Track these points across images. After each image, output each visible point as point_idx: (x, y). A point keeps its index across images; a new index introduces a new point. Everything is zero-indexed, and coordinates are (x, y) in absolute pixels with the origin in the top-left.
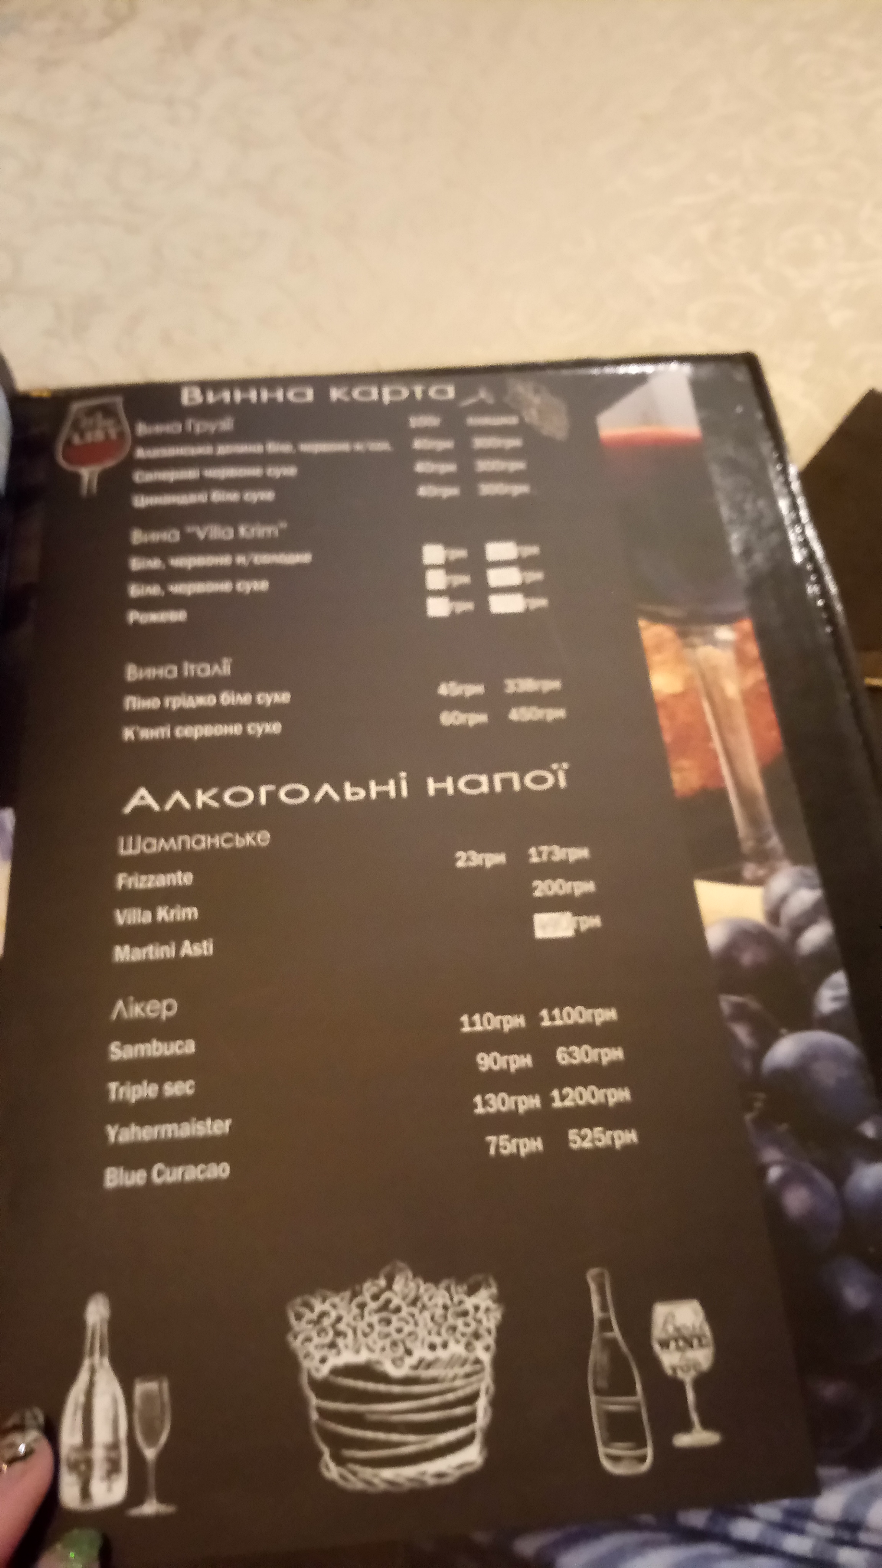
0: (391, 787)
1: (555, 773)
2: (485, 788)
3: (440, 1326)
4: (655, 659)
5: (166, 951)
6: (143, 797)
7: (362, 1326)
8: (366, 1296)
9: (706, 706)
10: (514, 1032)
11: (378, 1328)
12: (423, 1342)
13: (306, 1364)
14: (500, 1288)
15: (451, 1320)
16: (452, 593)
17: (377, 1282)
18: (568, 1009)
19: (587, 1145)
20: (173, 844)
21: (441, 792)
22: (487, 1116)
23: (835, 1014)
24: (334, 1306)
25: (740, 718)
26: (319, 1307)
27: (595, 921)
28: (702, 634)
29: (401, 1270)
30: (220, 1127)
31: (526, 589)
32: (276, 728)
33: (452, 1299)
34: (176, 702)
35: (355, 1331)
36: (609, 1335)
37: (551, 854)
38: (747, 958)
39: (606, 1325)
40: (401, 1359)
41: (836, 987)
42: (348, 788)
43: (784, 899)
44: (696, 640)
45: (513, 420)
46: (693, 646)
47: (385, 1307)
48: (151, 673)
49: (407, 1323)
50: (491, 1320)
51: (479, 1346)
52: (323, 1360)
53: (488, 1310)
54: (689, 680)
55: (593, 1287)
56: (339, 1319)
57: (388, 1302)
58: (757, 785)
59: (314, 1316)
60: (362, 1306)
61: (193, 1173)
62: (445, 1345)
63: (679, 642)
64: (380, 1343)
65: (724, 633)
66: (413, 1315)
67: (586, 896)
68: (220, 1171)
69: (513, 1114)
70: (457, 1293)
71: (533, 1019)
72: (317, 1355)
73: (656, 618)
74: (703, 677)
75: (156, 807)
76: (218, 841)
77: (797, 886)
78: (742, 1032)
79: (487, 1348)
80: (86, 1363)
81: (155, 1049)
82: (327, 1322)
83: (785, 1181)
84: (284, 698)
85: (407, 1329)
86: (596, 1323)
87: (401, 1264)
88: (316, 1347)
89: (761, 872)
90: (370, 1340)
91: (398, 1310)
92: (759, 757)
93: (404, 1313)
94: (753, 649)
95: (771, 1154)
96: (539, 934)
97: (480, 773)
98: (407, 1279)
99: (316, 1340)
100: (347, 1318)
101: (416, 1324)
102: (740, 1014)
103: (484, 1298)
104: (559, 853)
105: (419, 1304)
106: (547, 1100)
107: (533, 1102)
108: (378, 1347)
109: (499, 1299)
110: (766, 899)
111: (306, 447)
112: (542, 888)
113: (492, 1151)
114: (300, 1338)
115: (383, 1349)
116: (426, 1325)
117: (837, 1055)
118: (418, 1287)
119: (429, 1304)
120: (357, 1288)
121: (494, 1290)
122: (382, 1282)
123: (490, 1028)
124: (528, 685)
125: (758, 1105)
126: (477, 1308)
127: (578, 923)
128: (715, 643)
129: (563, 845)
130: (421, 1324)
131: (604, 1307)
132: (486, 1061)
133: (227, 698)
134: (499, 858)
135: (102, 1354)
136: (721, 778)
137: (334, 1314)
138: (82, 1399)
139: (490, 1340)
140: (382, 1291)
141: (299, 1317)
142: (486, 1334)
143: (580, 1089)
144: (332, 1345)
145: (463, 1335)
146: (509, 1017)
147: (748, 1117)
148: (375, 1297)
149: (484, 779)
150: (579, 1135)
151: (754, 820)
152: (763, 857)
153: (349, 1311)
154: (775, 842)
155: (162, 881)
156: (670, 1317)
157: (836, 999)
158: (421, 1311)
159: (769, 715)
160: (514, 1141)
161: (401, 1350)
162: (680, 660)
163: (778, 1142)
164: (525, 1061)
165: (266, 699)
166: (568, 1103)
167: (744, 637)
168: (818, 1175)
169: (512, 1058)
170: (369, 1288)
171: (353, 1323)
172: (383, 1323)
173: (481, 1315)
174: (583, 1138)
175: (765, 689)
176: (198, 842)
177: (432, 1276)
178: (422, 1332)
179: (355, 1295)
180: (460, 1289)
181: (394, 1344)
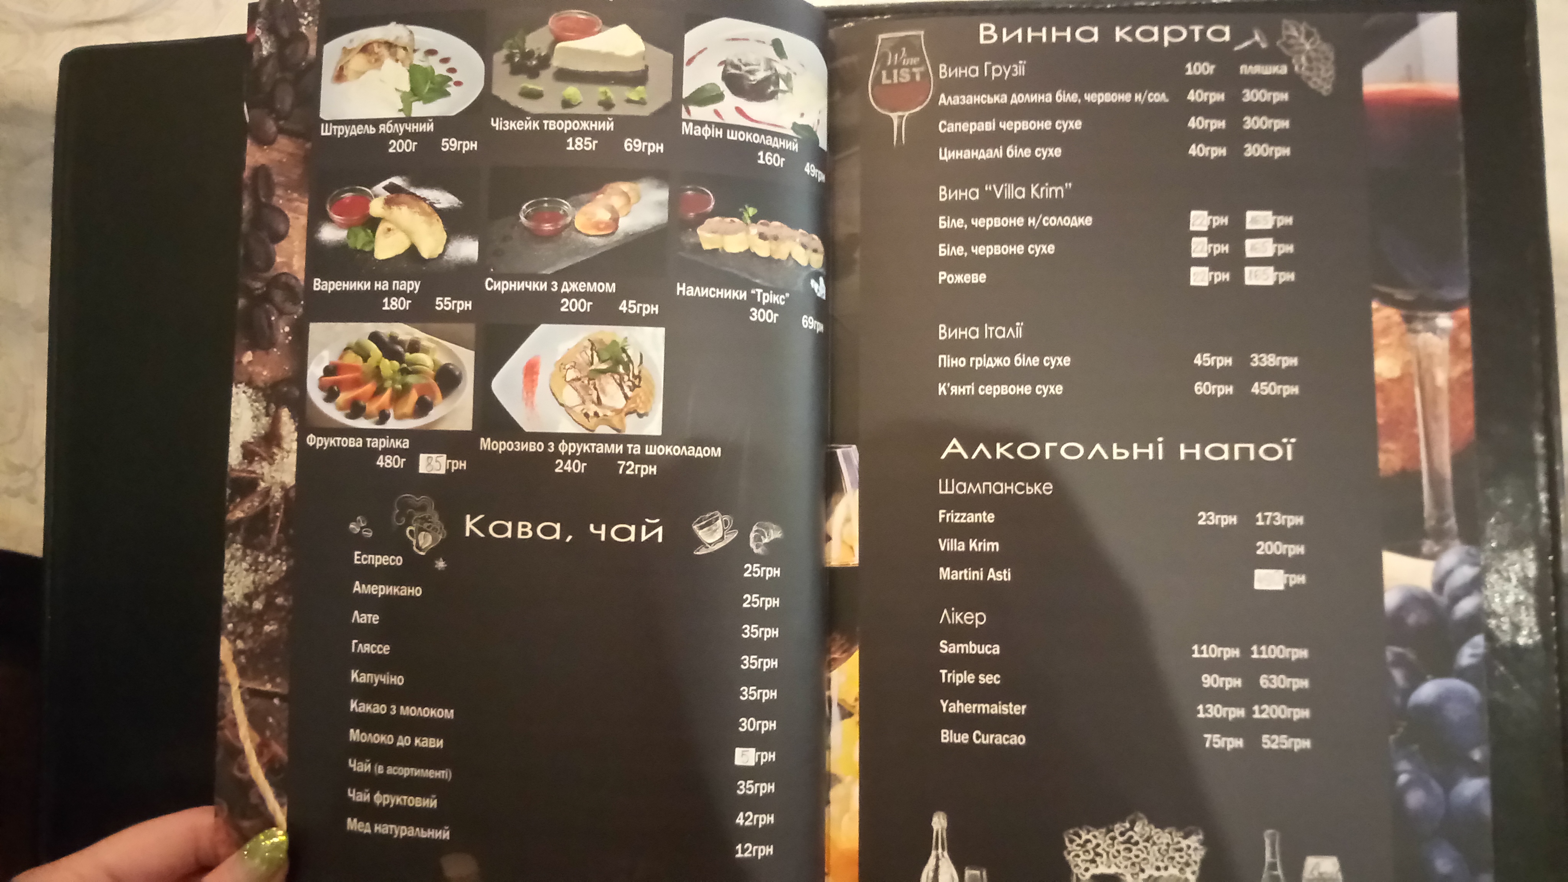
0: (1150, 450)
1: (1284, 446)
2: (1226, 457)
3: (1164, 856)
4: (1380, 342)
5: (976, 575)
6: (955, 447)
7: (1113, 851)
8: (1117, 833)
9: (1417, 392)
10: (1232, 660)
11: (1123, 853)
12: (1152, 865)
13: (1075, 870)
14: (1206, 836)
15: (1171, 854)
16: (1213, 262)
17: (1124, 824)
18: (1272, 647)
19: (1274, 746)
20: (979, 488)
21: (1190, 456)
22: (1206, 720)
23: (1470, 667)
24: (1095, 837)
25: (1443, 409)
26: (1085, 837)
27: (1301, 579)
28: (1425, 320)
29: (1140, 819)
30: (1019, 709)
31: (1278, 262)
32: (1058, 390)
33: (1173, 840)
34: (980, 362)
35: (1108, 853)
36: (1276, 873)
37: (1273, 518)
38: (1412, 619)
39: (1273, 866)
40: (1137, 874)
41: (1475, 646)
42: (1115, 450)
43: (1449, 573)
44: (1419, 326)
45: (1284, 70)
46: (1415, 332)
47: (1128, 841)
48: (959, 333)
49: (1143, 852)
50: (1198, 856)
51: (1188, 871)
52: (1087, 870)
53: (1196, 849)
54: (1407, 364)
55: (1267, 842)
56: (1098, 845)
57: (1131, 837)
58: (1447, 470)
59: (1081, 842)
60: (1113, 839)
61: (1001, 739)
62: (1166, 868)
63: (1404, 327)
64: (1125, 863)
65: (1444, 321)
66: (1146, 847)
67: (1297, 557)
68: (1018, 740)
69: (1224, 720)
70: (1176, 836)
71: (1246, 652)
72: (1083, 866)
73: (1388, 300)
74: (1419, 363)
75: (966, 456)
76: (1013, 488)
77: (1462, 562)
78: (1398, 675)
79: (1193, 873)
80: (934, 853)
81: (971, 648)
82: (1089, 846)
83: (1409, 785)
84: (1066, 361)
85: (1142, 856)
86: (1267, 865)
87: (1141, 815)
88: (1082, 861)
89: (1436, 549)
90: (1117, 861)
91: (1137, 843)
92: (1453, 445)
93: (1140, 846)
94: (1466, 339)
95: (1403, 765)
96: (1257, 586)
97: (1224, 443)
98: (1144, 824)
99: (1083, 857)
100: (1104, 846)
101: (1148, 854)
102: (1400, 661)
103: (1194, 841)
104: (1280, 519)
105: (1151, 841)
106: (1250, 712)
107: (1241, 713)
108: (1122, 866)
109: (1203, 843)
110: (1435, 571)
111: (1090, 97)
112: (1265, 548)
113: (1207, 745)
114: (1073, 854)
115: (1126, 867)
116: (1154, 855)
117: (1464, 698)
118: (1151, 830)
119: (1158, 842)
120: (1111, 827)
121: (1201, 837)
122: (1127, 825)
123: (1214, 656)
124: (1270, 360)
125: (1400, 730)
126: (1189, 847)
127: (1288, 579)
128: (1434, 330)
129: (1284, 513)
130: (1151, 854)
131: (1273, 855)
132: (1209, 681)
133: (1020, 360)
134: (1233, 520)
135: (943, 849)
136: (1418, 461)
137: (1094, 842)
138: (931, 874)
139: (1196, 868)
140: (1128, 830)
141: (1072, 841)
142: (1194, 864)
143: (1274, 706)
144: (1093, 861)
145: (1179, 863)
146: (1228, 649)
147: (1392, 737)
148: (1122, 834)
149: (1226, 447)
150: (1269, 739)
151: (1439, 503)
152: (1440, 536)
153: (1105, 841)
154: (1452, 523)
155: (972, 518)
156: (1317, 865)
157: (1473, 656)
158: (1152, 846)
159: (1468, 405)
160: (1224, 739)
161: (1137, 869)
162: (1403, 345)
163: (1410, 757)
164: (1237, 682)
165: (1051, 362)
166: (1264, 716)
167: (1461, 326)
168: (1434, 784)
169: (1228, 679)
170: (1118, 828)
171: (1107, 849)
172: (1127, 851)
173: (1191, 852)
174: (1273, 741)
175: (1470, 379)
176: (998, 488)
177: (1160, 824)
178: (1151, 858)
179: (1110, 831)
180: (1178, 835)
181: (1133, 864)
